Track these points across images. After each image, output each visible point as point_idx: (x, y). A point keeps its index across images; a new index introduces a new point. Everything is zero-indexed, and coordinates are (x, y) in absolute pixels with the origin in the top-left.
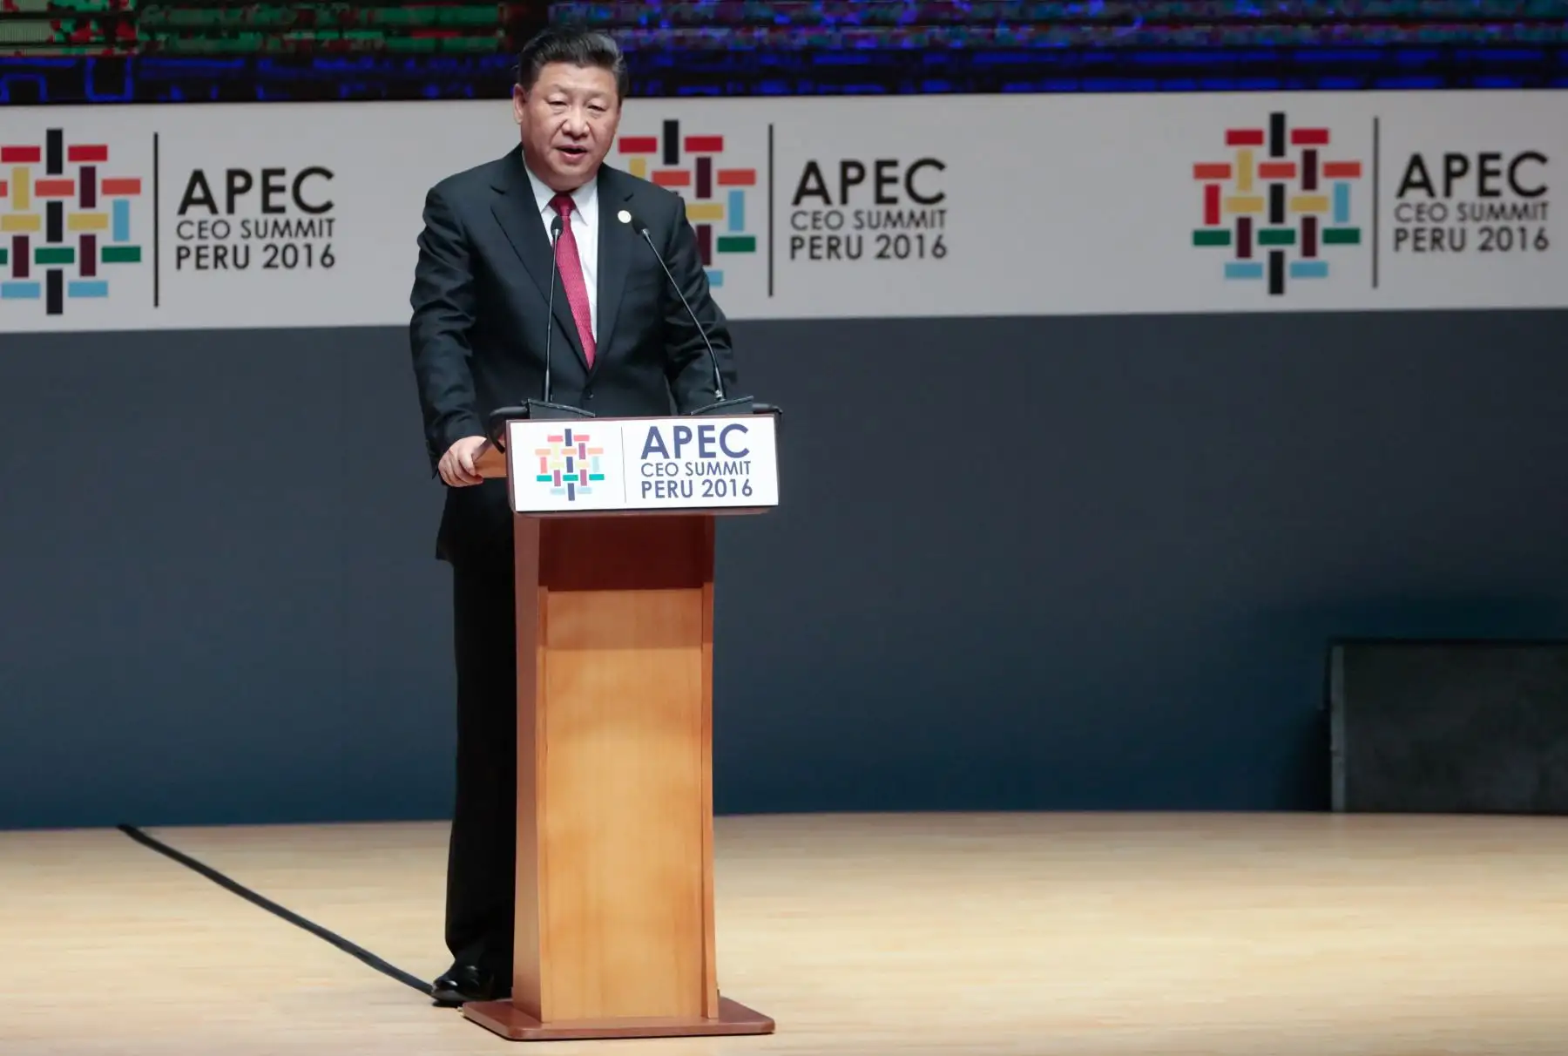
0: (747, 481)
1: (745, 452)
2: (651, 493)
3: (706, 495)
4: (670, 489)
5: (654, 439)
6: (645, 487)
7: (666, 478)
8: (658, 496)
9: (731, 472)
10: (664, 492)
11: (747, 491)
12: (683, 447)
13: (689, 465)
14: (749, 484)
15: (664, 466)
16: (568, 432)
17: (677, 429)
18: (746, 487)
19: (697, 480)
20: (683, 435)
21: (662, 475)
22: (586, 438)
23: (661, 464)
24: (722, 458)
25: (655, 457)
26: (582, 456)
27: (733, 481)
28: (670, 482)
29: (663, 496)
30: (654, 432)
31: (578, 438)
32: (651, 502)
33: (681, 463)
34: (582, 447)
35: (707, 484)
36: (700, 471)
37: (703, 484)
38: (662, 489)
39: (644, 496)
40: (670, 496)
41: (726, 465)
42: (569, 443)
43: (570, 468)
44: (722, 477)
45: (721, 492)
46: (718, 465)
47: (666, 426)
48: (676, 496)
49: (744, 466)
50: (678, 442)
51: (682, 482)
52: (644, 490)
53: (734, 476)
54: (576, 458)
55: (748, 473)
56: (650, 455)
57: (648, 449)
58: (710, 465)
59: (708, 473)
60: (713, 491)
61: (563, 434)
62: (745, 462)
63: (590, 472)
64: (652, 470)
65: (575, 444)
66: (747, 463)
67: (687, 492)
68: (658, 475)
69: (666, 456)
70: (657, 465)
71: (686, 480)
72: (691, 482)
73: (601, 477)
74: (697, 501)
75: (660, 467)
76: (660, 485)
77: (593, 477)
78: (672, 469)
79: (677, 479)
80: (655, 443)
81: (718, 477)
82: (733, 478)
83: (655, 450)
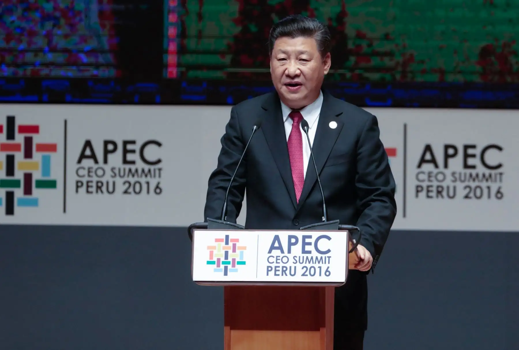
0: (328, 267)
1: (329, 251)
2: (272, 273)
3: (303, 275)
4: (283, 271)
5: (277, 242)
6: (269, 269)
7: (281, 265)
8: (275, 275)
9: (319, 263)
10: (280, 273)
11: (328, 273)
12: (292, 247)
13: (295, 258)
14: (329, 270)
15: (280, 258)
16: (227, 237)
17: (290, 237)
18: (327, 271)
19: (299, 266)
20: (293, 240)
21: (279, 263)
22: (237, 240)
23: (279, 257)
24: (315, 254)
25: (276, 253)
26: (234, 251)
27: (320, 268)
28: (283, 267)
29: (278, 275)
30: (277, 238)
31: (232, 240)
32: (272, 278)
33: (290, 256)
34: (234, 246)
35: (305, 269)
36: (301, 261)
37: (303, 268)
38: (279, 270)
39: (268, 275)
40: (282, 275)
41: (317, 258)
42: (227, 243)
43: (226, 257)
44: (314, 265)
45: (312, 273)
46: (312, 258)
47: (284, 235)
48: (286, 275)
49: (327, 259)
50: (290, 244)
51: (290, 267)
52: (268, 271)
53: (321, 264)
54: (230, 252)
55: (329, 263)
56: (273, 251)
57: (272, 248)
58: (307, 258)
59: (306, 263)
60: (308, 273)
61: (224, 238)
62: (328, 257)
63: (238, 260)
64: (274, 260)
65: (231, 244)
66: (329, 257)
67: (293, 273)
68: (277, 263)
69: (282, 252)
70: (277, 257)
71: (293, 266)
72: (295, 267)
73: (244, 263)
74: (298, 278)
75: (278, 258)
76: (277, 269)
77: (240, 263)
78: (285, 260)
79: (288, 265)
80: (276, 245)
81: (311, 264)
82: (320, 266)
83: (276, 248)
